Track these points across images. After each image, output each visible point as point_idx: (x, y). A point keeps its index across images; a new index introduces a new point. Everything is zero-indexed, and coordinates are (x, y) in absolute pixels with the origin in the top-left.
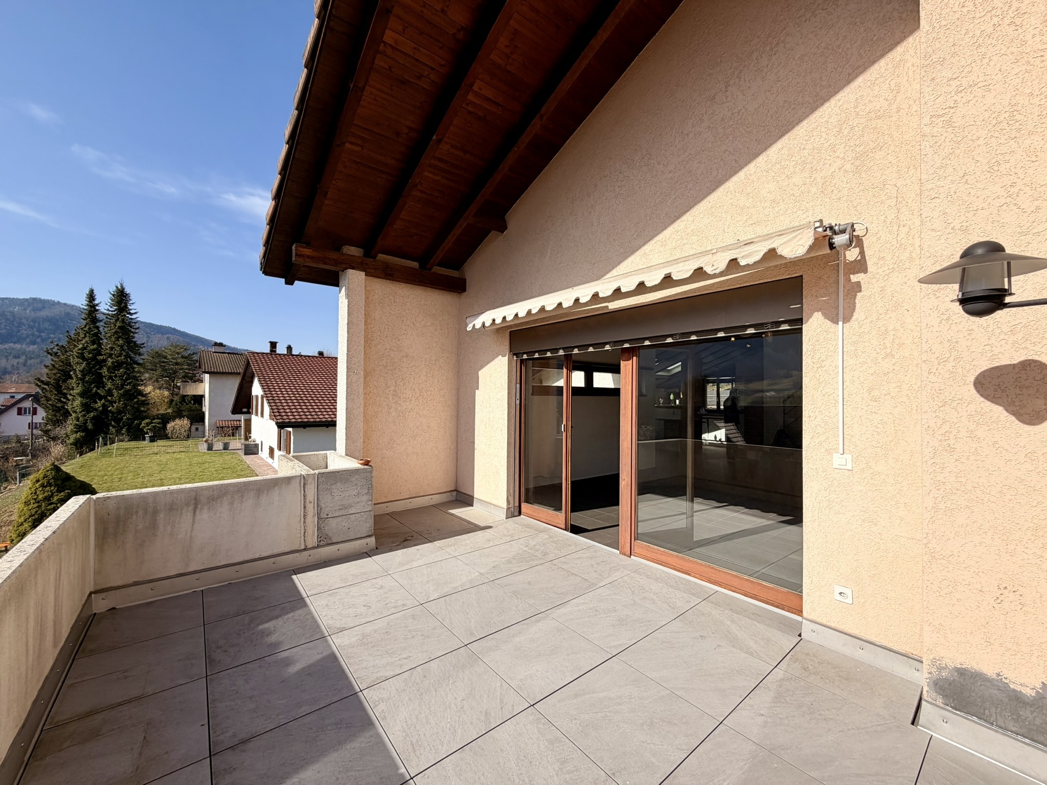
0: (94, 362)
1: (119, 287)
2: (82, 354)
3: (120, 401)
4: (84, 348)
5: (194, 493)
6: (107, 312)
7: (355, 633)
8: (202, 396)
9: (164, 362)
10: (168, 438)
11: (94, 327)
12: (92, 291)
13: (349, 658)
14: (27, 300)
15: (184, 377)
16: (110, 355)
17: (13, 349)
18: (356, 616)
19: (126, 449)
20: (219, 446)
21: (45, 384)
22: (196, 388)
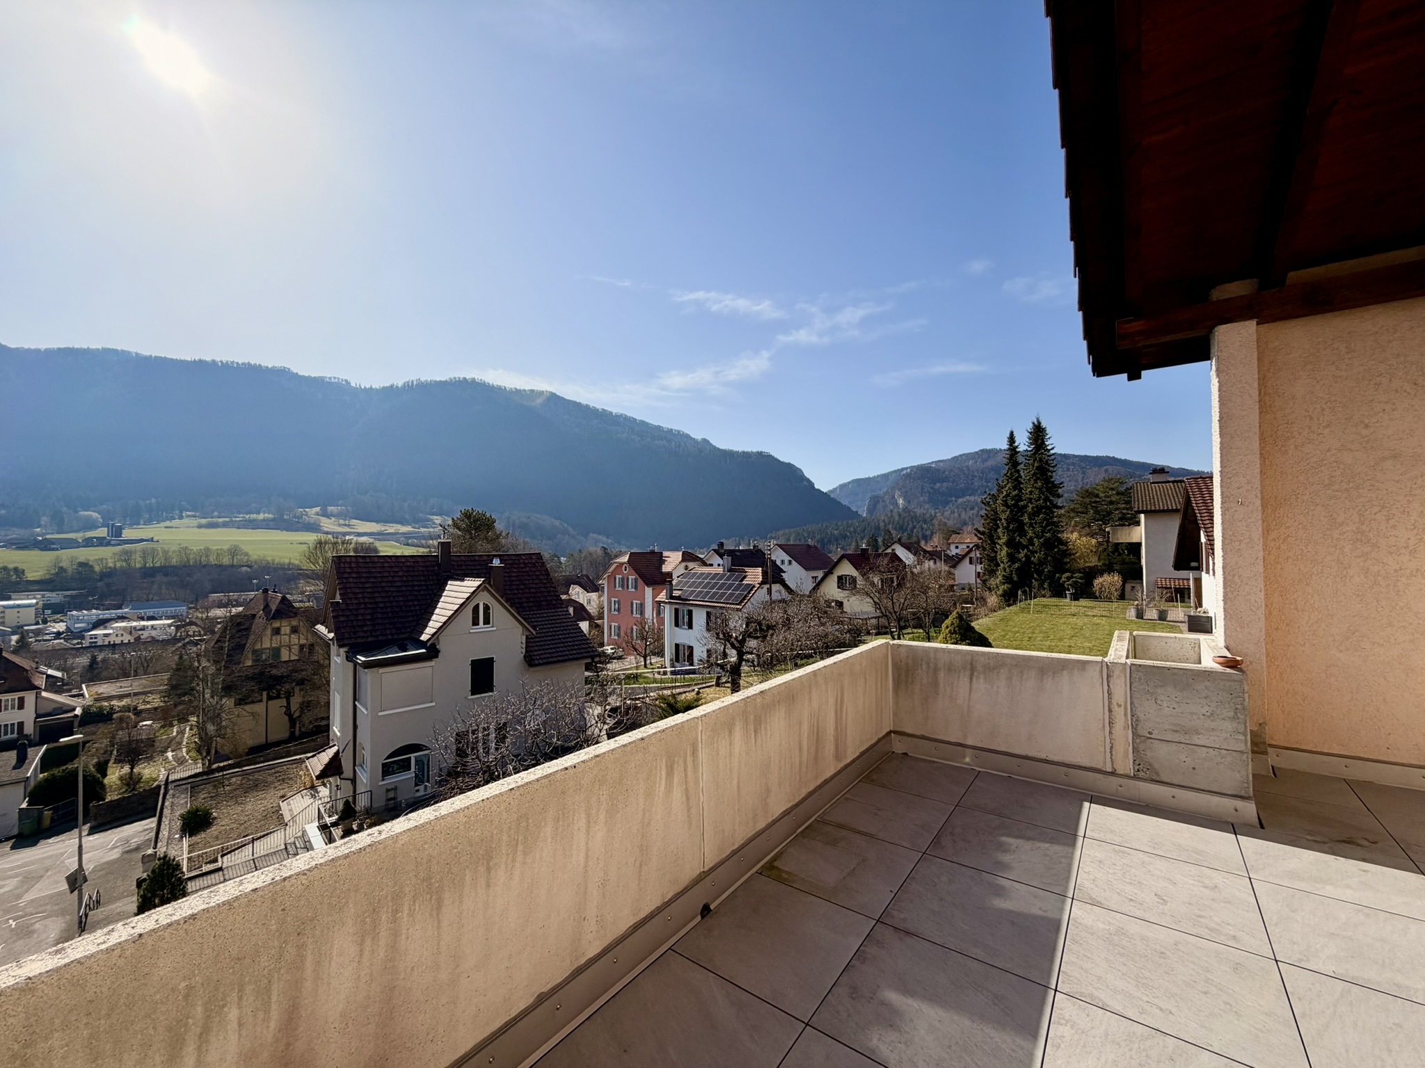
0: (1016, 509)
1: (1036, 423)
2: (1006, 501)
3: (1041, 551)
4: (1008, 495)
5: (970, 657)
6: (1026, 453)
7: (1109, 920)
8: (1140, 544)
9: (1095, 502)
10: (1097, 598)
11: (1015, 472)
12: (1012, 433)
13: (1074, 941)
14: (977, 453)
15: (1120, 519)
16: (1030, 500)
17: (969, 501)
18: (1131, 900)
19: (1045, 606)
20: (1152, 614)
21: (981, 534)
22: (1129, 534)
